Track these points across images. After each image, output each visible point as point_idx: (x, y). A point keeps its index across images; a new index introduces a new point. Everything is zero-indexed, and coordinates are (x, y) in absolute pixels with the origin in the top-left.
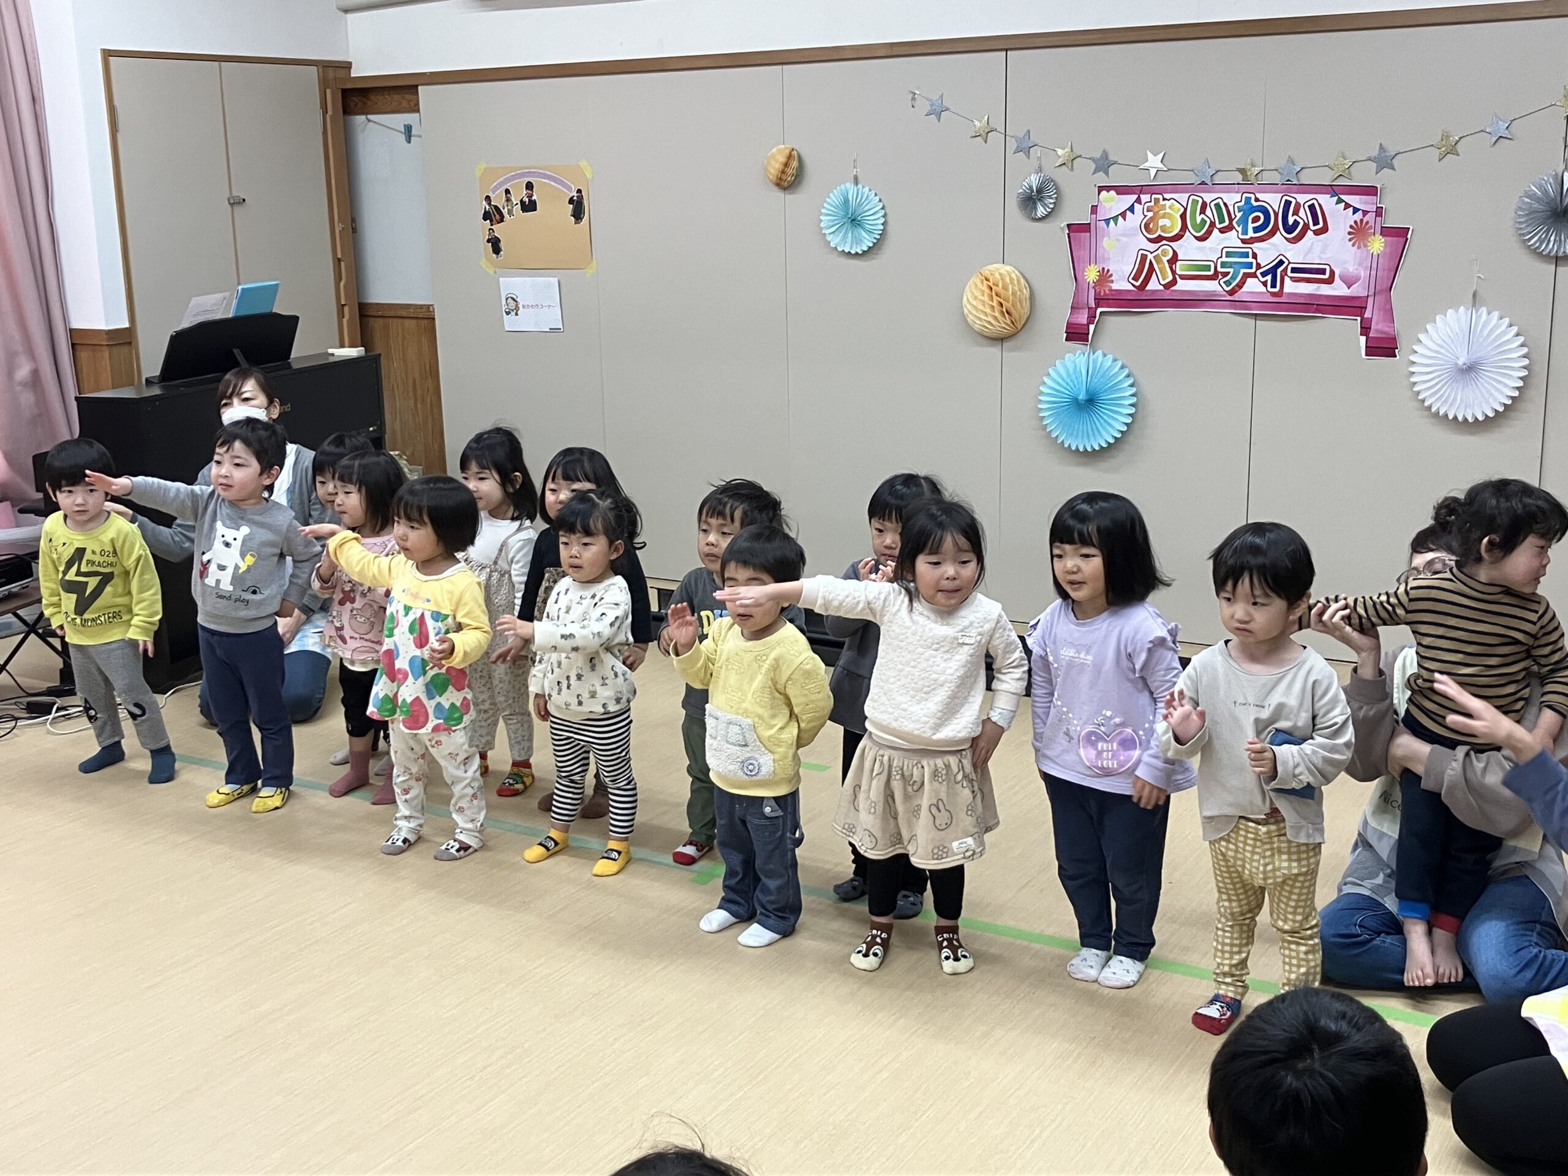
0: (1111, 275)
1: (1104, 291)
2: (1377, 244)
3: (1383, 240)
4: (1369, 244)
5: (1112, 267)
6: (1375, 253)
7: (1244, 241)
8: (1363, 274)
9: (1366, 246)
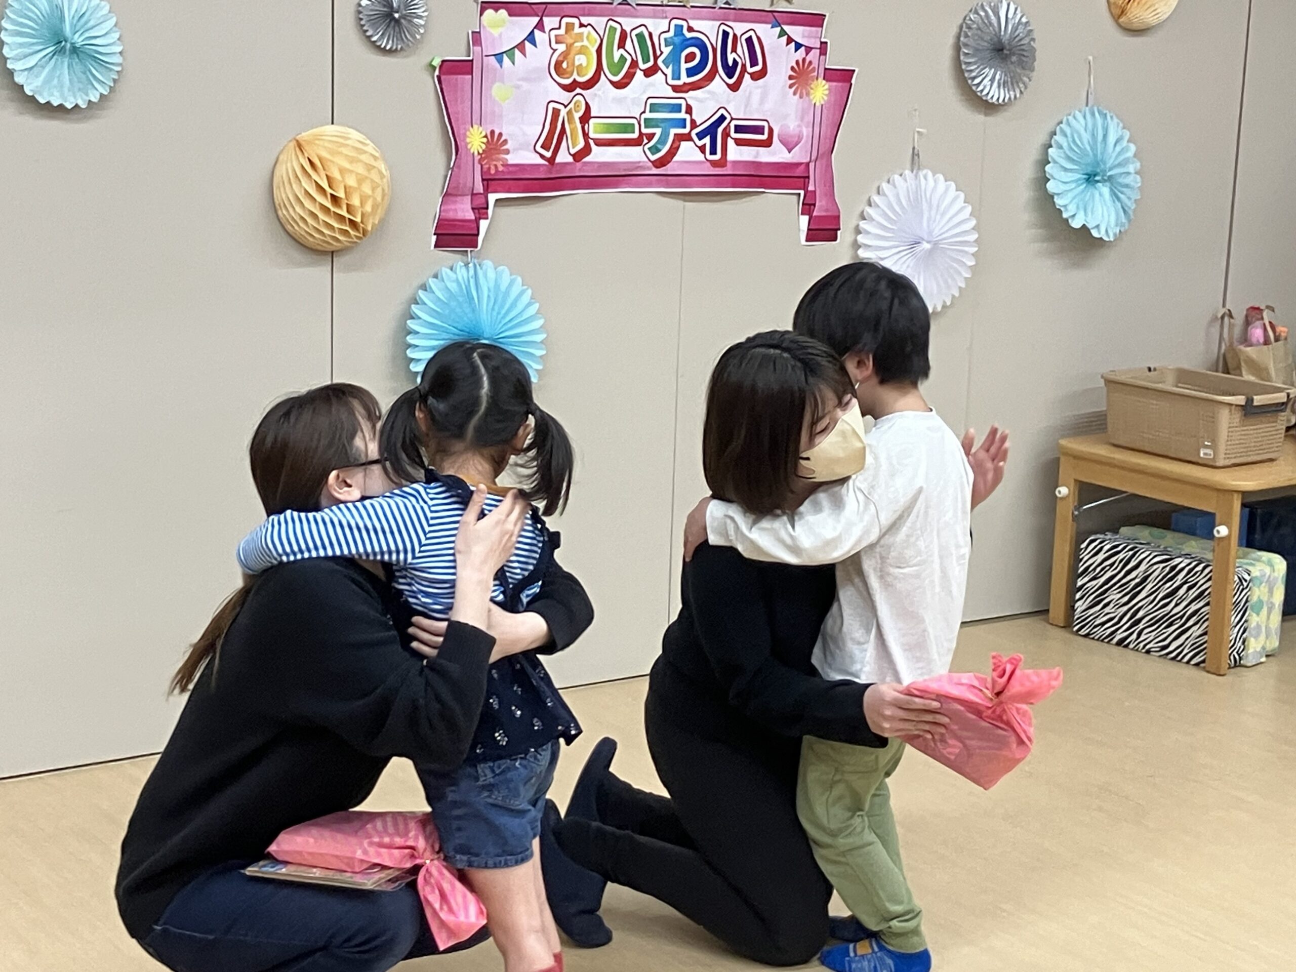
0: (506, 141)
1: (496, 166)
2: (821, 91)
3: (827, 87)
4: (812, 91)
5: (507, 130)
6: (818, 104)
7: (675, 89)
8: (806, 132)
9: (808, 94)
